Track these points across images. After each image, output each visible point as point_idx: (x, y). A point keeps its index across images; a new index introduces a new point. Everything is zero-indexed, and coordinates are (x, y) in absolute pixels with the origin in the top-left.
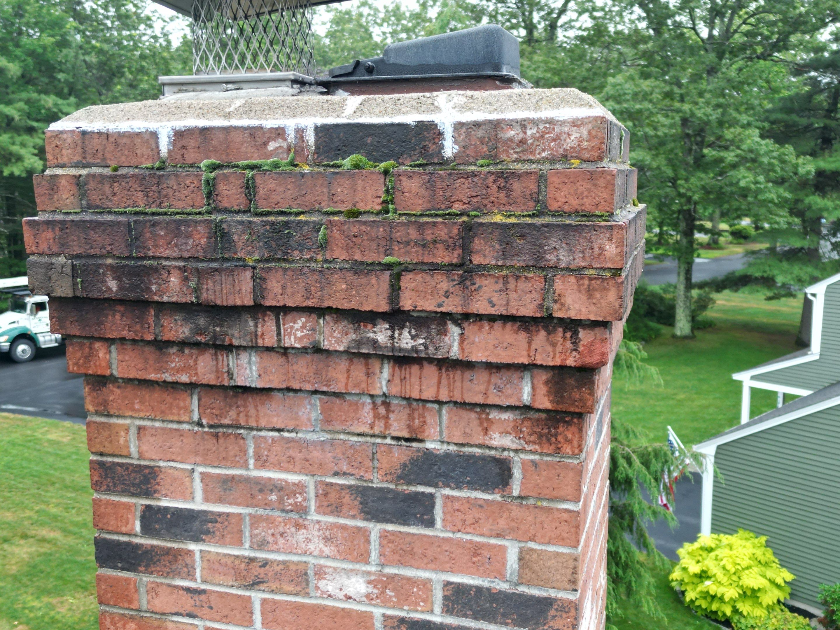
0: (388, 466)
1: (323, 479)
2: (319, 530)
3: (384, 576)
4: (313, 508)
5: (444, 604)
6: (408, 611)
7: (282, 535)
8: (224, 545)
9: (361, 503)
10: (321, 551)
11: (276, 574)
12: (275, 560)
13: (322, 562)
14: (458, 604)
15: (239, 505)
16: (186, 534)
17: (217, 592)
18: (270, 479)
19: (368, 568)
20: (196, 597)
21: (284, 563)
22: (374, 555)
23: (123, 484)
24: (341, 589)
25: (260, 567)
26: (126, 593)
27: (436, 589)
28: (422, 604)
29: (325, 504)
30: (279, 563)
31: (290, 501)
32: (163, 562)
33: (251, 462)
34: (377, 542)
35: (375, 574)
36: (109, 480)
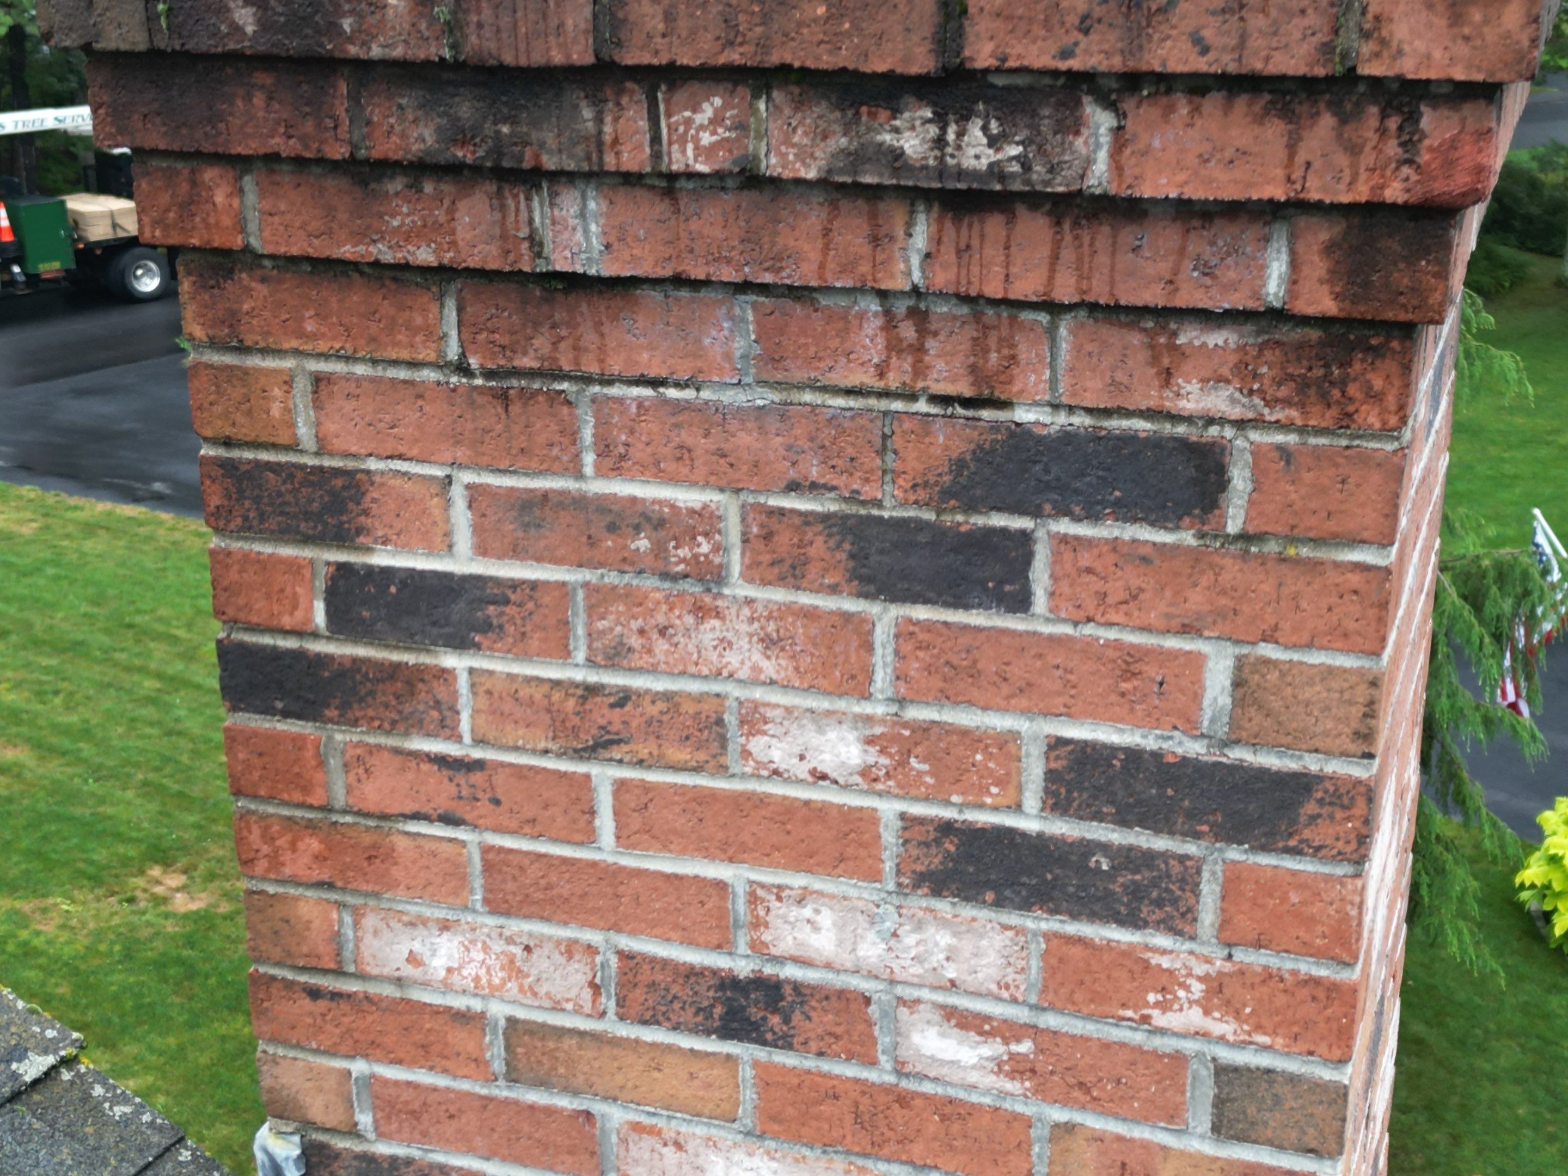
0: (920, 467)
1: (762, 500)
2: (751, 620)
3: (906, 725)
4: (736, 569)
5: (1047, 790)
6: (961, 807)
7: (662, 632)
8: (525, 656)
9: (852, 556)
10: (756, 669)
11: (649, 723)
12: (648, 691)
13: (758, 694)
14: (1082, 790)
15: (558, 561)
16: (435, 631)
17: (511, 765)
18: (633, 500)
19: (867, 708)
20: (461, 778)
21: (668, 696)
22: (882, 679)
23: (282, 513)
24: (802, 758)
25: (612, 706)
26: (296, 769)
27: (1028, 755)
28: (994, 790)
29: (766, 558)
30: (656, 697)
31: (681, 553)
32: (381, 698)
33: (589, 459)
34: (890, 650)
35: (883, 721)
36: (247, 504)
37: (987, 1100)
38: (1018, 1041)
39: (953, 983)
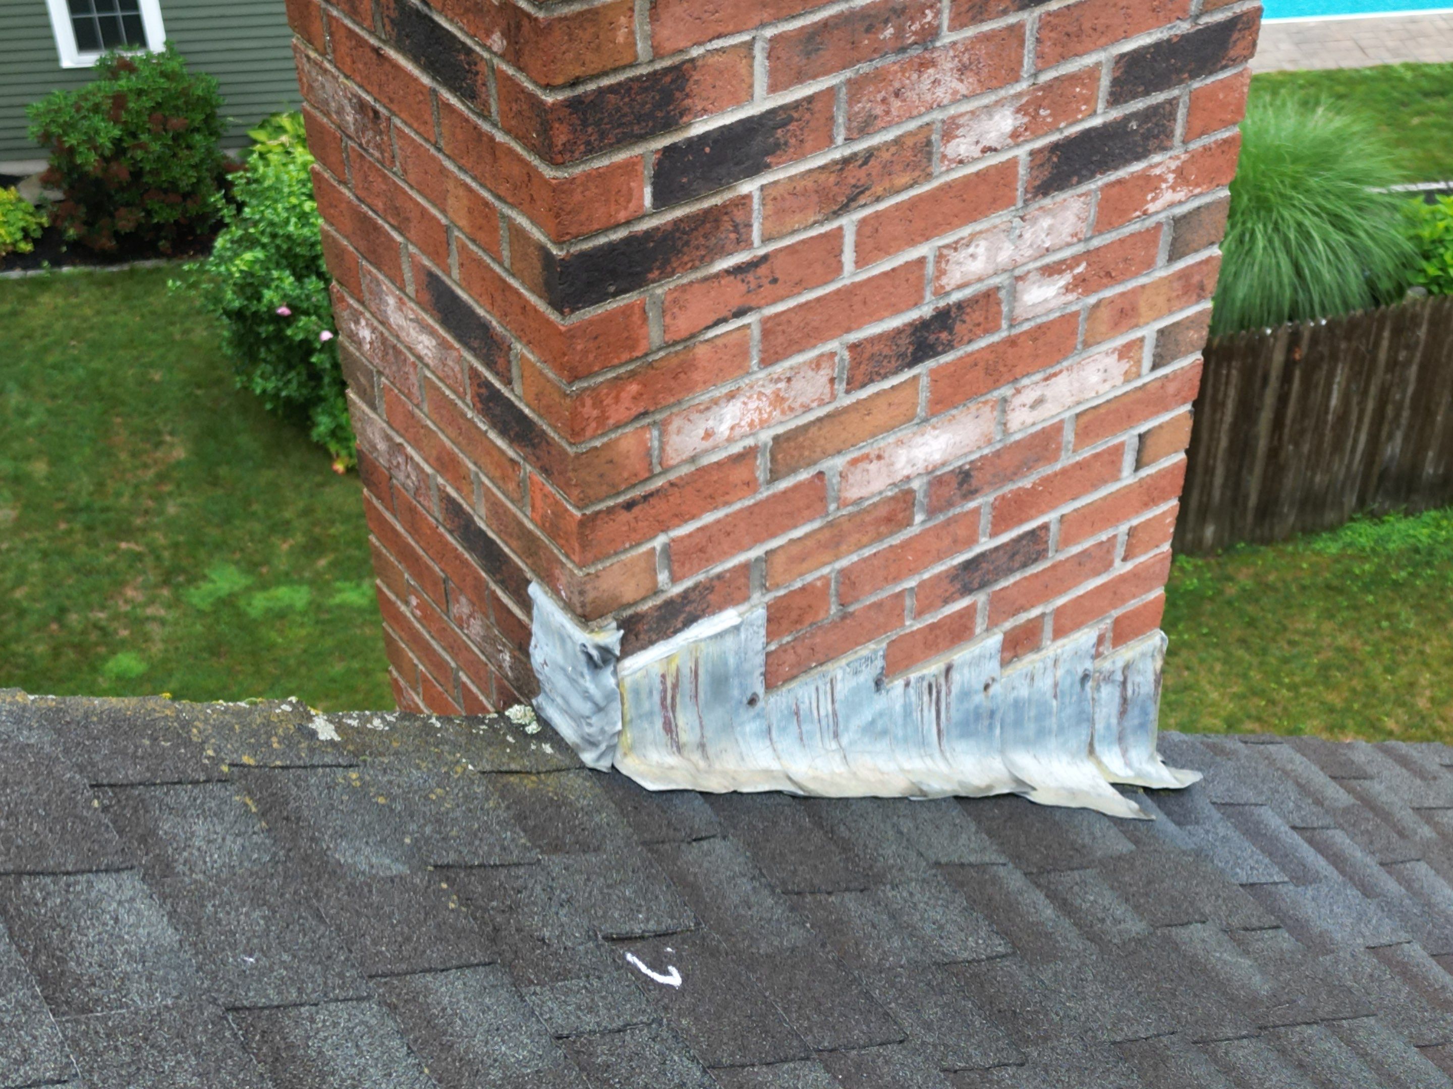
2: (954, 58)
3: (1041, 88)
5: (1110, 93)
6: (1065, 129)
7: (897, 94)
8: (801, 156)
10: (955, 92)
11: (885, 167)
12: (884, 143)
13: (952, 111)
14: (1128, 83)
15: (826, 73)
16: (737, 169)
17: (787, 247)
19: (1018, 88)
20: (750, 277)
21: (897, 141)
22: (1027, 63)
23: (619, 126)
24: (977, 142)
25: (860, 166)
26: (626, 335)
27: (1104, 75)
28: (1083, 108)
30: (890, 144)
31: (913, 27)
32: (694, 243)
34: (1034, 40)
35: (1027, 92)
37: (1057, 314)
38: (1078, 265)
39: (1047, 250)
